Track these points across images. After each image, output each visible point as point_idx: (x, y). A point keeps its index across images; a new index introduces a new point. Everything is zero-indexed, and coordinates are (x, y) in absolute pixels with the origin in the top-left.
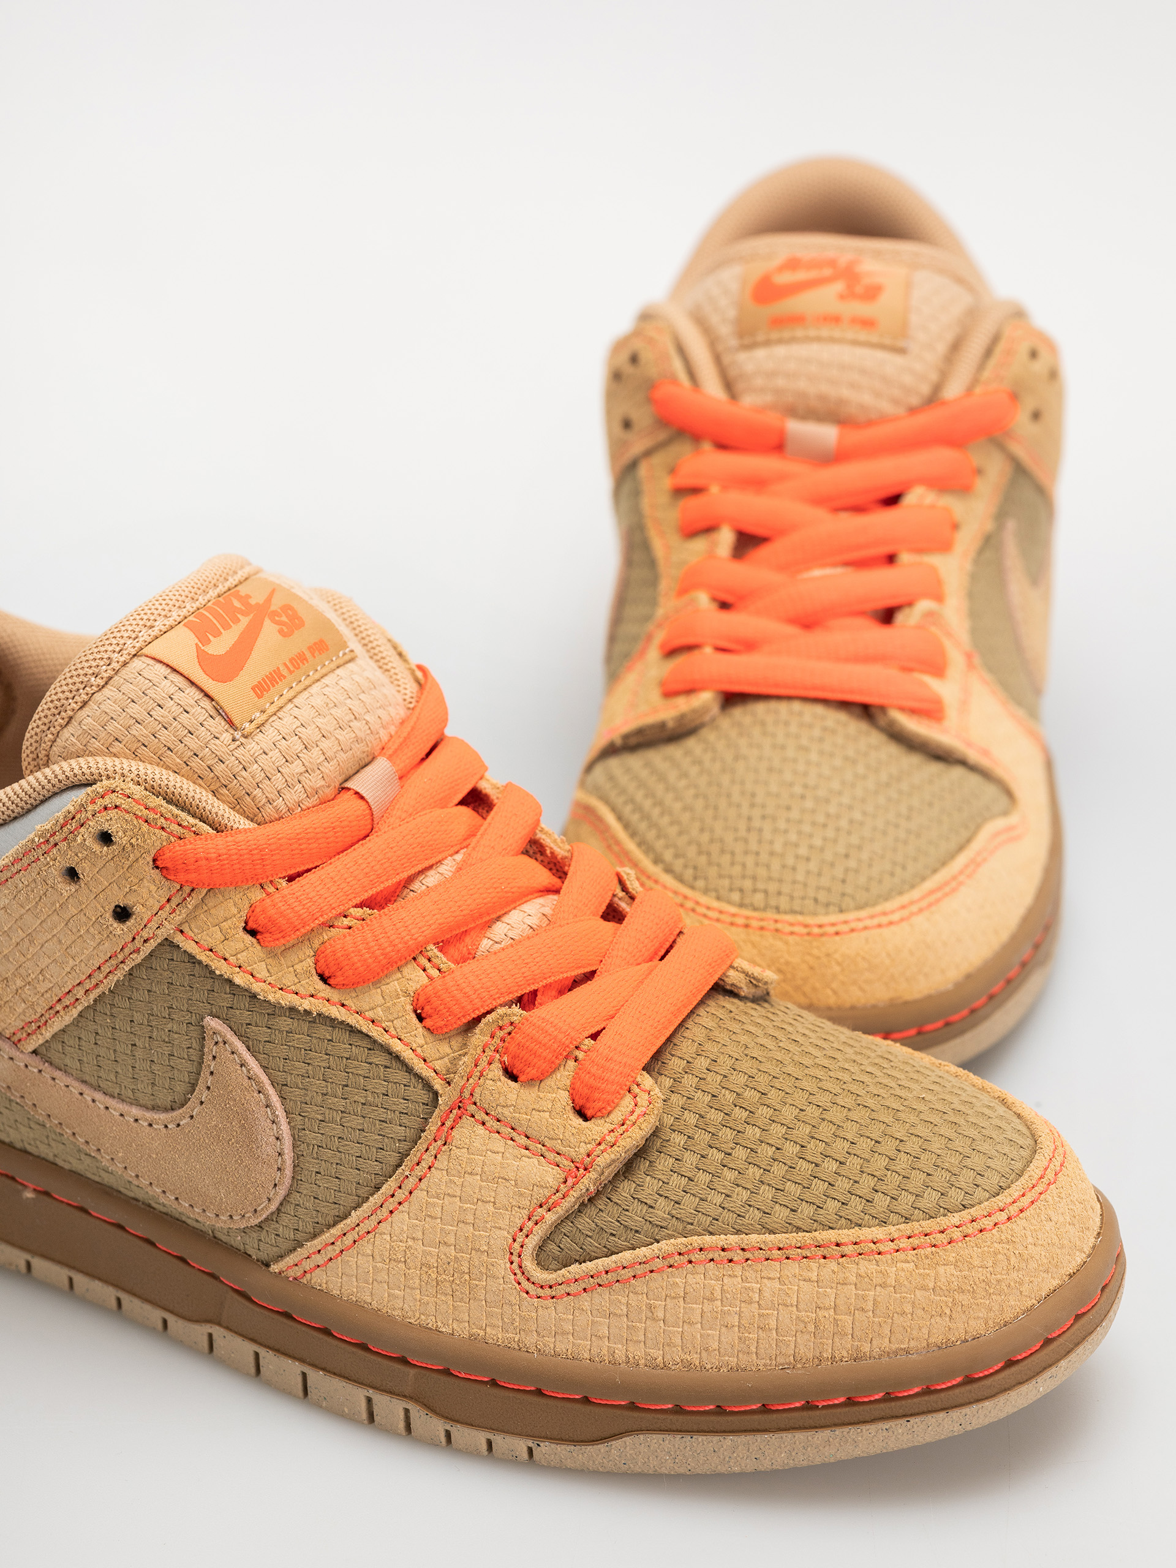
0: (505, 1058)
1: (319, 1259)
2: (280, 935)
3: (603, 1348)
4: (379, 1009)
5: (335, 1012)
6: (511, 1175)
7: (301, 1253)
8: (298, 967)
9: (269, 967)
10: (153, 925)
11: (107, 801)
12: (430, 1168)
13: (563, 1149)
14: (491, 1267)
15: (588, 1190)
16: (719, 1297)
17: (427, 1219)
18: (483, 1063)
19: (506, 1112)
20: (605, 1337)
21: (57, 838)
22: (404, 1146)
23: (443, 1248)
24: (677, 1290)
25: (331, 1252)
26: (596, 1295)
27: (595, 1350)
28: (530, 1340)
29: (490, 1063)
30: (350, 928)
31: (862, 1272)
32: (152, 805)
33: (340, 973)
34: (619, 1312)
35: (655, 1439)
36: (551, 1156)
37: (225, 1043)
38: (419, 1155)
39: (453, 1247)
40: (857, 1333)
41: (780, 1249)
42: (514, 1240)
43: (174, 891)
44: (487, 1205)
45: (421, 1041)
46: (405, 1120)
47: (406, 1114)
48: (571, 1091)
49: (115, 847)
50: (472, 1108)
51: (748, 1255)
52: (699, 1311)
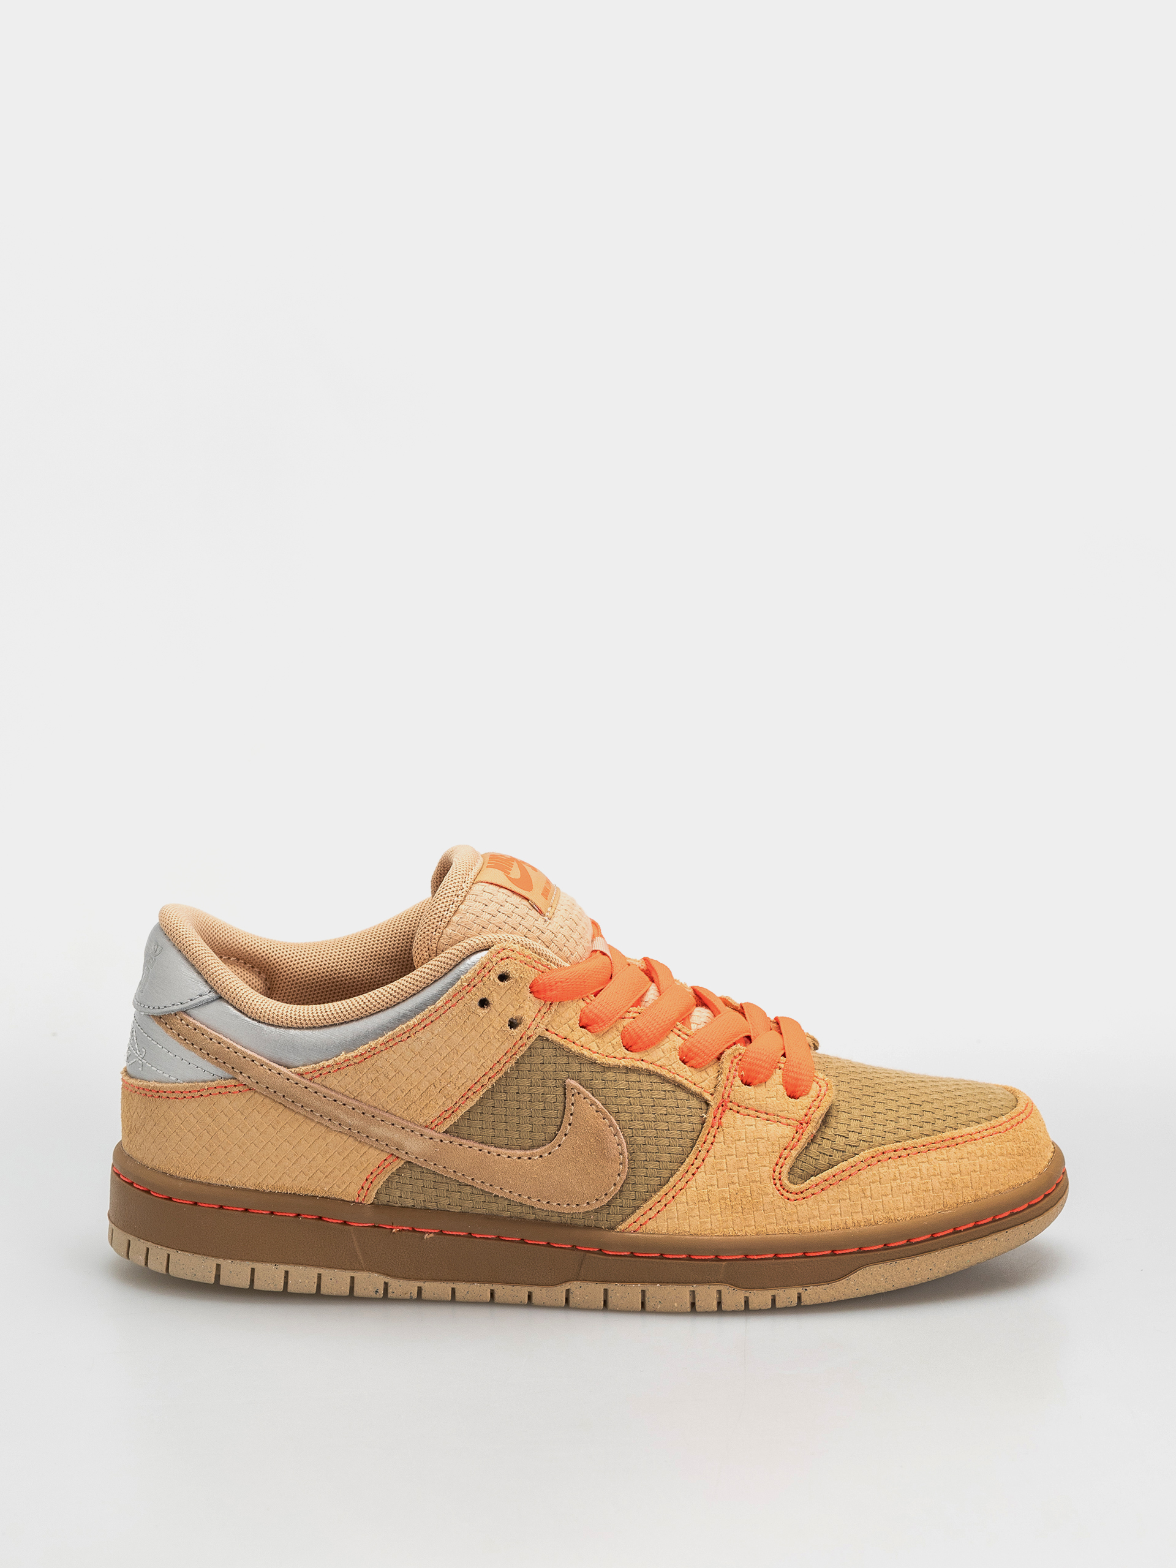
0: (743, 1073)
1: (651, 1214)
2: (602, 1024)
3: (837, 1221)
4: (663, 1059)
5: (639, 1064)
6: (764, 1135)
7: (639, 1212)
8: (614, 1042)
9: (598, 1044)
10: (533, 1027)
11: (502, 955)
12: (712, 1144)
13: (789, 1116)
14: (764, 1189)
15: (812, 1133)
16: (899, 1178)
17: (718, 1172)
18: (731, 1078)
19: (751, 1102)
20: (838, 1214)
21: (476, 981)
22: (694, 1135)
23: (731, 1186)
24: (875, 1178)
25: (659, 1207)
26: (830, 1191)
27: (834, 1223)
28: (795, 1226)
29: (734, 1078)
30: (634, 1018)
31: (970, 1150)
32: (527, 954)
33: (639, 1041)
34: (845, 1197)
35: (875, 1269)
36: (784, 1121)
37: (579, 1093)
38: (704, 1137)
39: (737, 1184)
40: (974, 1185)
41: (924, 1146)
42: (774, 1172)
43: (542, 1004)
44: (754, 1155)
45: (690, 1074)
46: (691, 1119)
47: (691, 1116)
48: (785, 1084)
49: (511, 980)
50: (729, 1104)
51: (909, 1151)
52: (889, 1188)
